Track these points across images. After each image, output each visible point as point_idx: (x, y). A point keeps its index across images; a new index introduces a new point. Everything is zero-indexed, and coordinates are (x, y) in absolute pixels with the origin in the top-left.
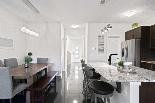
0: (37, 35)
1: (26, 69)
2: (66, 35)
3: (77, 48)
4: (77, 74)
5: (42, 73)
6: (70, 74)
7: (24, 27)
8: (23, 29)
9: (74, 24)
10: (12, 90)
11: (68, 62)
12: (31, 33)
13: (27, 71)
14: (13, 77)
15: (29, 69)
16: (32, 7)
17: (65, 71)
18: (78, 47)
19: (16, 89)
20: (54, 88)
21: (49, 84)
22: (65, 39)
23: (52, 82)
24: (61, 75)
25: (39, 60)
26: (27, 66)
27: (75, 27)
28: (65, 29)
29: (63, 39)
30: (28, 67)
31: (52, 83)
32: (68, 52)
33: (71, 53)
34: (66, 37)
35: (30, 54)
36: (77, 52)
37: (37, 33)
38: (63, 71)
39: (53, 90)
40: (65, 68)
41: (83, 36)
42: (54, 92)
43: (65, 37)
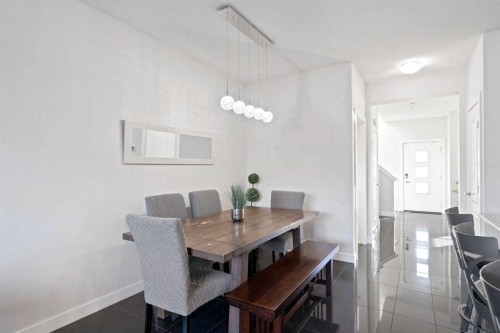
0: (268, 117)
1: (237, 227)
2: (373, 109)
3: (422, 156)
4: (422, 262)
5: (283, 243)
6: (393, 255)
7: (227, 94)
8: (227, 102)
9: (409, 54)
10: (188, 292)
11: (380, 209)
12: (250, 111)
13: (237, 233)
14: (190, 250)
15: (244, 226)
16: (252, 29)
17: (369, 245)
18: (426, 153)
19: (201, 289)
20: (325, 306)
21: (307, 288)
22: (369, 123)
23: (318, 280)
24: (353, 257)
25: (276, 196)
26: (237, 218)
27: (411, 65)
28: (367, 85)
29: (360, 122)
30: (240, 221)
31: (316, 286)
32: (381, 172)
33: (395, 175)
34: (373, 117)
35: (254, 179)
36: (422, 172)
37: (266, 110)
38: (360, 245)
39: (320, 311)
40: (368, 234)
41: (456, 98)
42: (325, 318)
43: (367, 114)
